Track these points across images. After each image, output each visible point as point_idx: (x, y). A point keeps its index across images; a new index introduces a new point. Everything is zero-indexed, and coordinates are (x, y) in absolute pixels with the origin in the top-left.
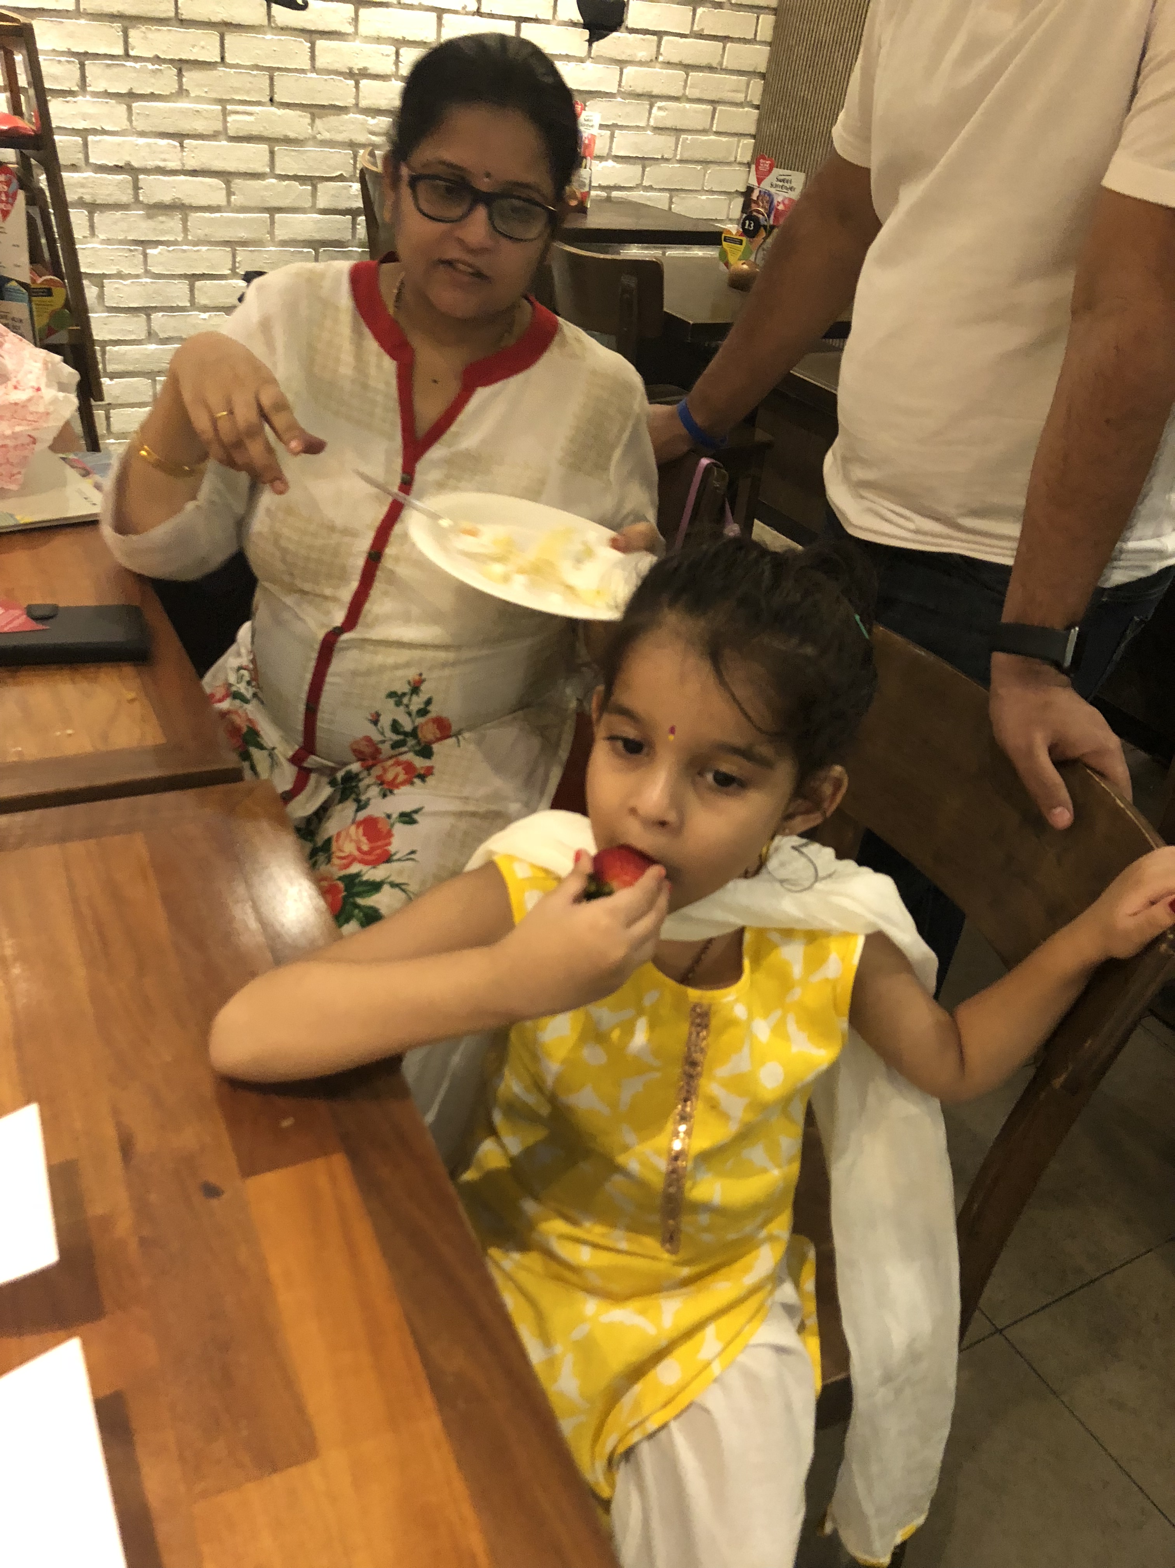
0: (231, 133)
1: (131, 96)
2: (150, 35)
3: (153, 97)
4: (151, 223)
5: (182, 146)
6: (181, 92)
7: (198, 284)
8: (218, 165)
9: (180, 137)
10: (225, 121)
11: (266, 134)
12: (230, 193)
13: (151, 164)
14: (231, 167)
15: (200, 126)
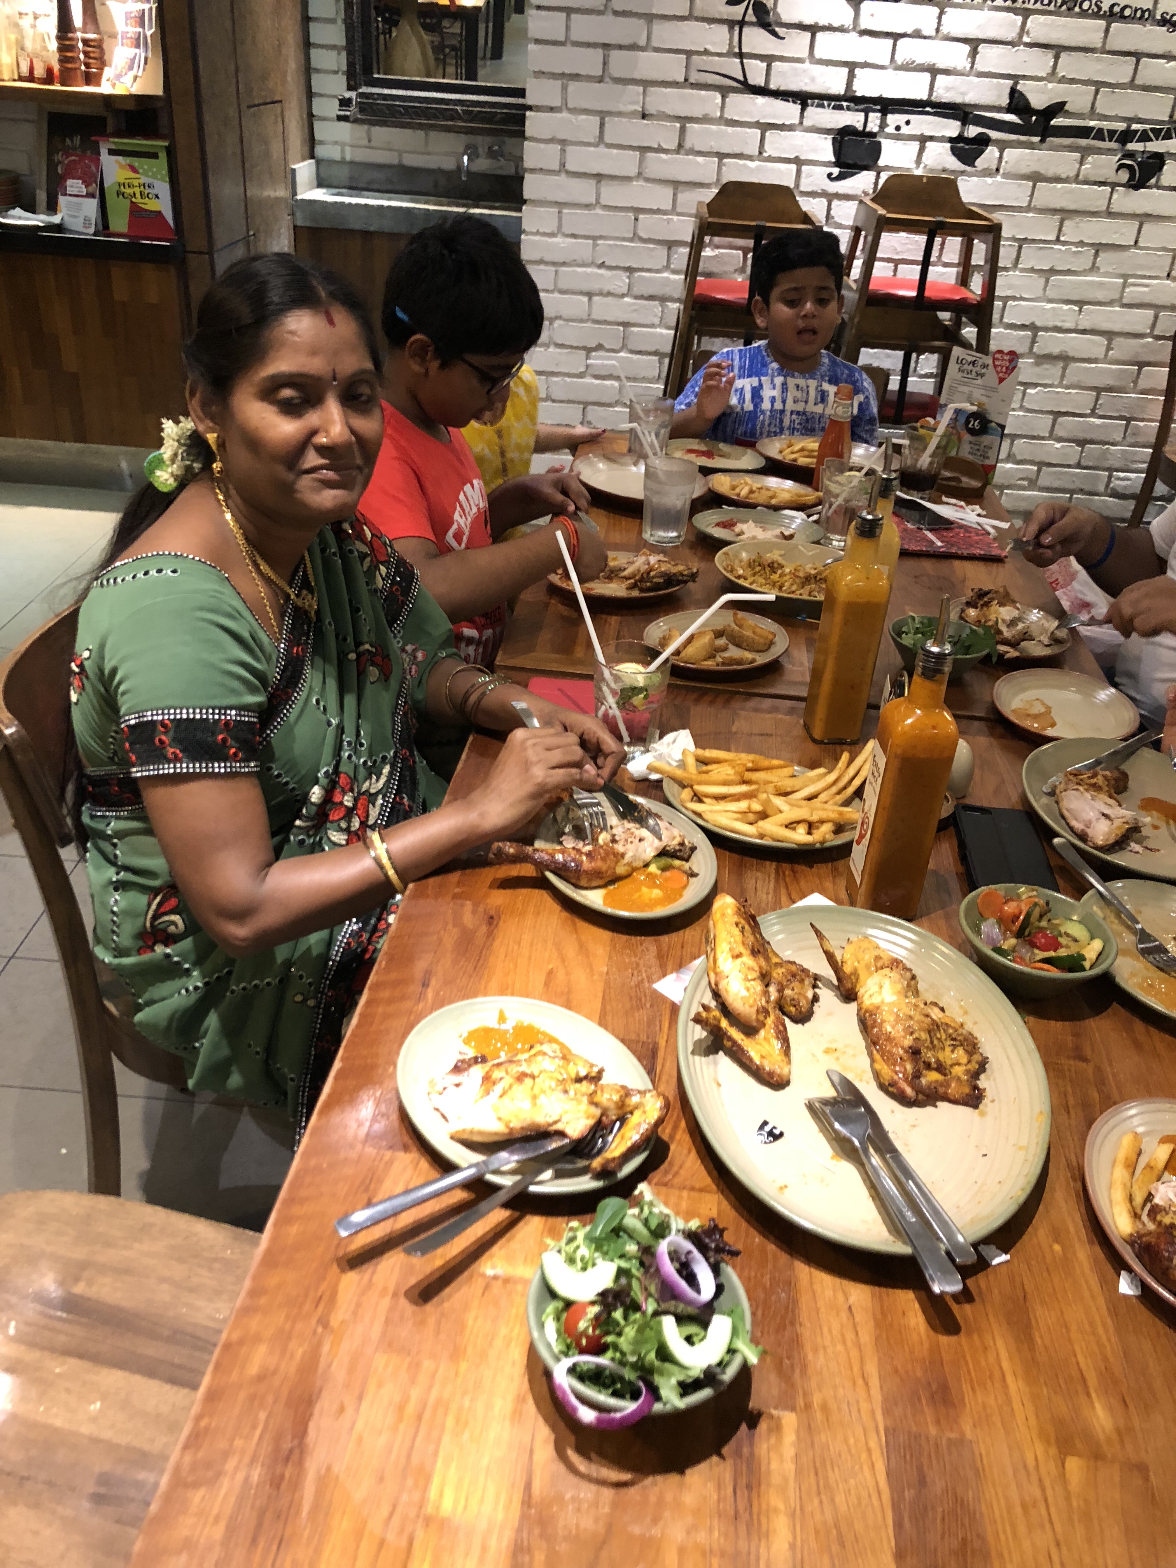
0: (1125, 301)
1: (1053, 271)
2: (1081, 225)
3: (1069, 272)
4: (1037, 370)
5: (1080, 311)
6: (1093, 268)
7: (1061, 419)
8: (1106, 326)
9: (1081, 303)
10: (1123, 291)
11: (1154, 302)
12: (1109, 348)
13: (1051, 324)
14: (1116, 328)
15: (1100, 296)
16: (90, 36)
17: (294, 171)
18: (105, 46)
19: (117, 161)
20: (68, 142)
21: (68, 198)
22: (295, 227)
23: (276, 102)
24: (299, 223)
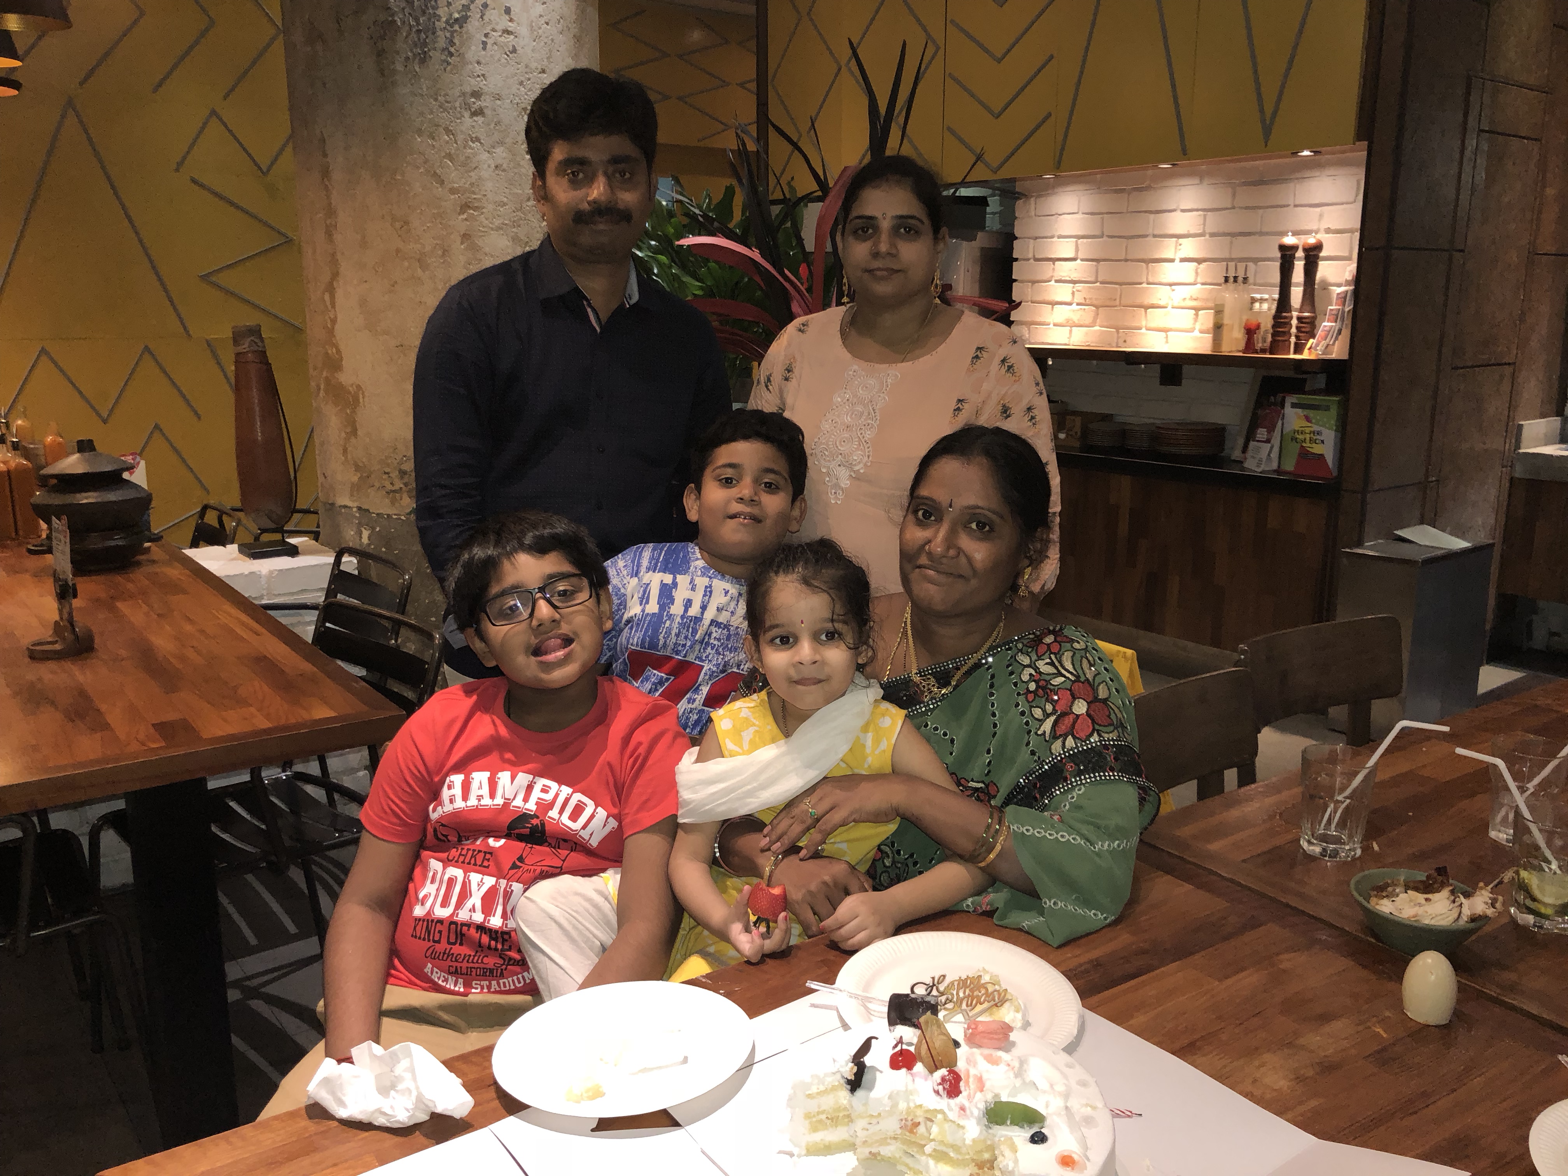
16: (1306, 314)
17: (1520, 427)
18: (1316, 323)
19: (1296, 413)
20: (1272, 399)
21: (1256, 443)
22: (1512, 479)
23: (1509, 364)
24: (1517, 475)
